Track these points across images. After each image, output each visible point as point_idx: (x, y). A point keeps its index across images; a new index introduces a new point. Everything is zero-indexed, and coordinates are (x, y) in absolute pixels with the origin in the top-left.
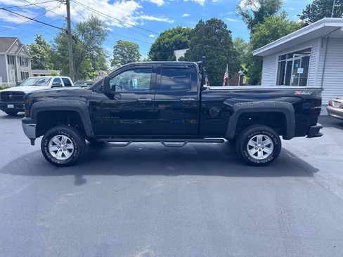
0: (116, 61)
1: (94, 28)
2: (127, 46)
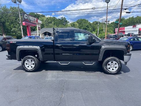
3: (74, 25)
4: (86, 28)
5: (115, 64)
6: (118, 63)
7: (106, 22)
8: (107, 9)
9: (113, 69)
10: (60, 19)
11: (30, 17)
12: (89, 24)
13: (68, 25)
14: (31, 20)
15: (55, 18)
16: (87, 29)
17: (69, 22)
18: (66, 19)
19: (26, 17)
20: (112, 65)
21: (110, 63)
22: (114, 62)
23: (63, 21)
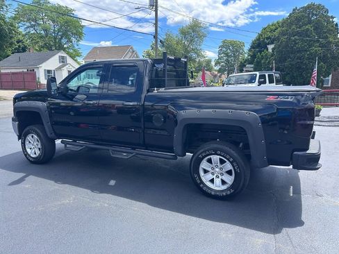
0: (220, 61)
1: (194, 31)
2: (232, 45)
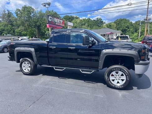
3: (110, 26)
4: (125, 29)
5: (121, 76)
6: (125, 74)
7: (146, 20)
8: (149, 3)
9: (118, 82)
10: (95, 20)
11: (55, 19)
12: (129, 24)
13: (104, 27)
14: (56, 23)
15: (90, 19)
16: (127, 30)
17: (105, 23)
18: (101, 20)
19: (50, 19)
20: (118, 77)
21: (114, 73)
22: (120, 73)
23: (99, 22)
